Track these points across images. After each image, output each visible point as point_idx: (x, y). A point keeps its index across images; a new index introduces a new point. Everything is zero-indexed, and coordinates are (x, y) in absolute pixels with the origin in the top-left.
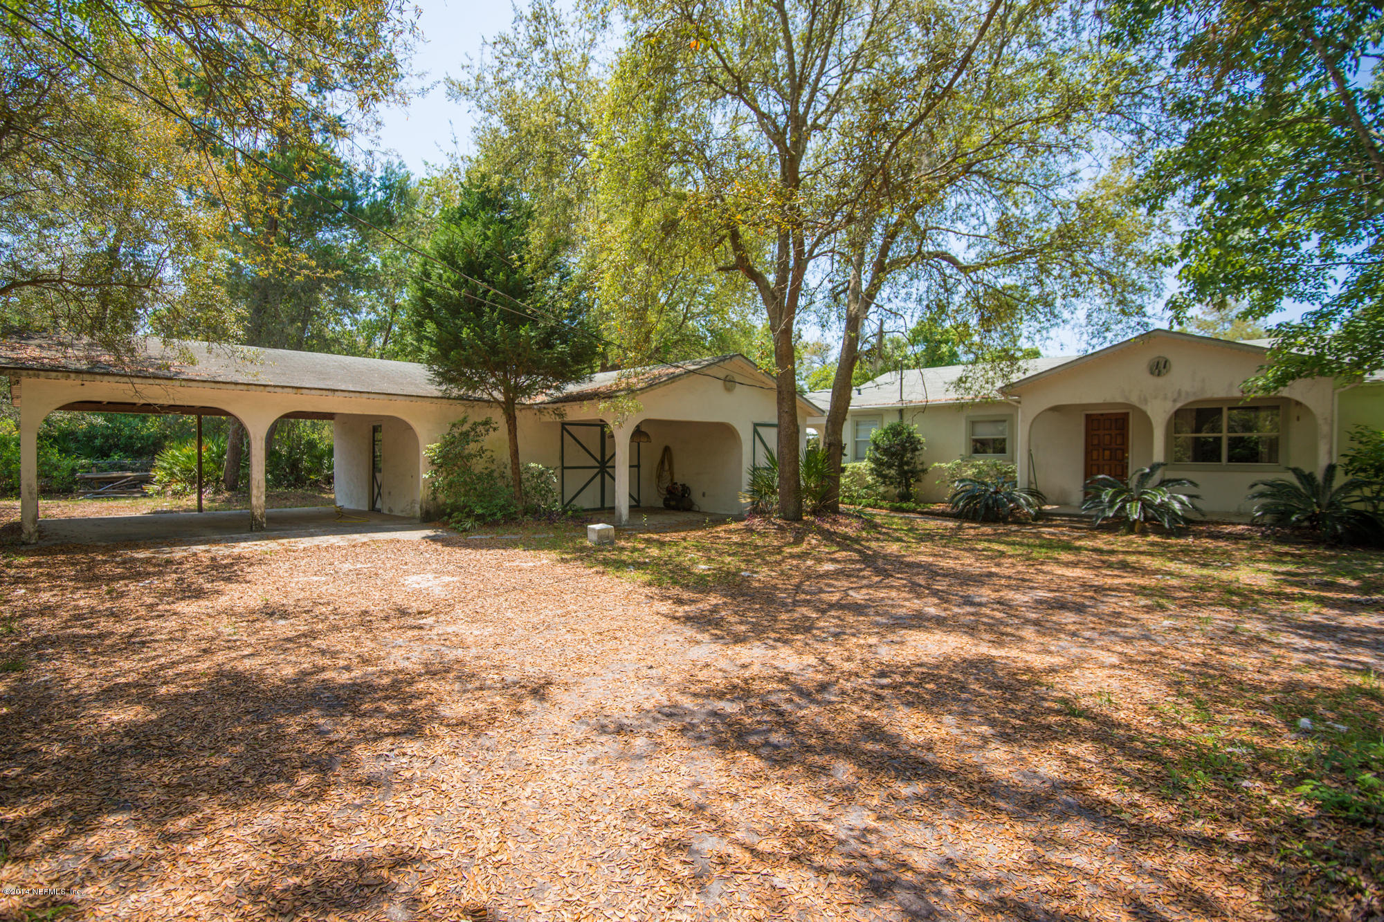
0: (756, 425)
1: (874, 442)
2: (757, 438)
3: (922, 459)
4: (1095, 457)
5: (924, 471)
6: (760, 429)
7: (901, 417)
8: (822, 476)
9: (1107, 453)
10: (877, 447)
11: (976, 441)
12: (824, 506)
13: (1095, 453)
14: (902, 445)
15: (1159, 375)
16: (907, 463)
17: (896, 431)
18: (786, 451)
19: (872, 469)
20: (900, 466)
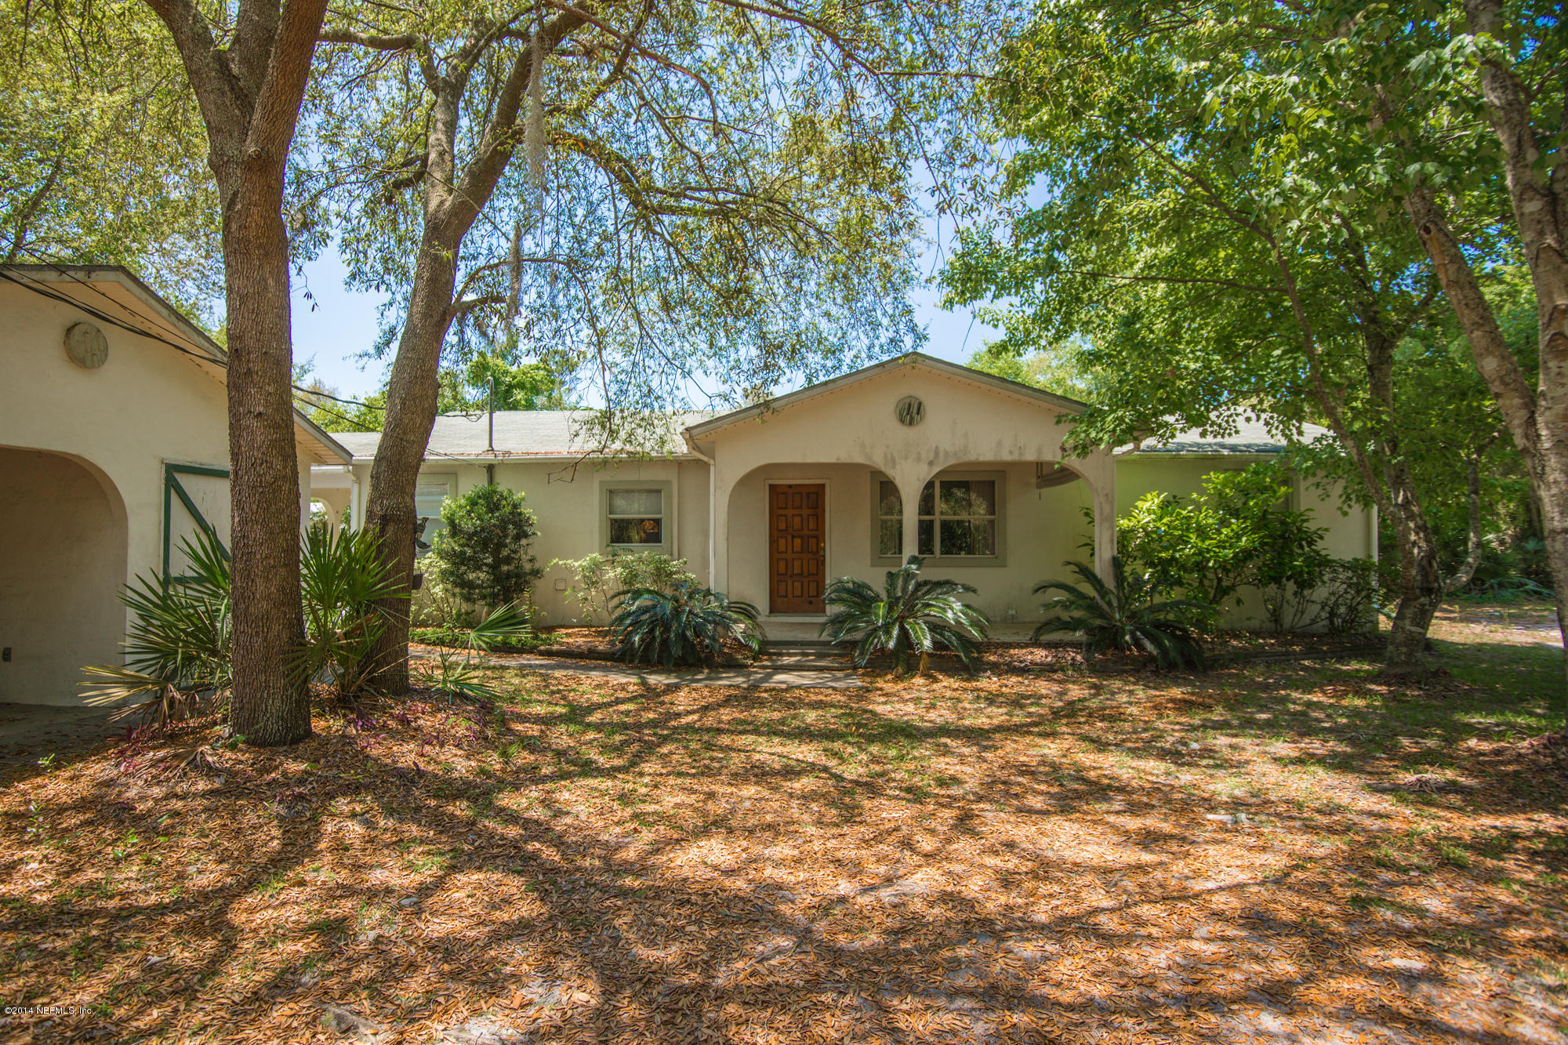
0: (173, 472)
1: (452, 522)
2: (175, 498)
3: (531, 552)
4: (782, 548)
5: (536, 573)
6: (186, 481)
7: (491, 481)
8: (365, 603)
9: (798, 541)
10: (455, 530)
11: (614, 522)
12: (371, 681)
13: (782, 542)
14: (503, 524)
15: (911, 424)
16: (508, 560)
17: (490, 501)
18: (257, 533)
19: (443, 573)
20: (494, 567)
